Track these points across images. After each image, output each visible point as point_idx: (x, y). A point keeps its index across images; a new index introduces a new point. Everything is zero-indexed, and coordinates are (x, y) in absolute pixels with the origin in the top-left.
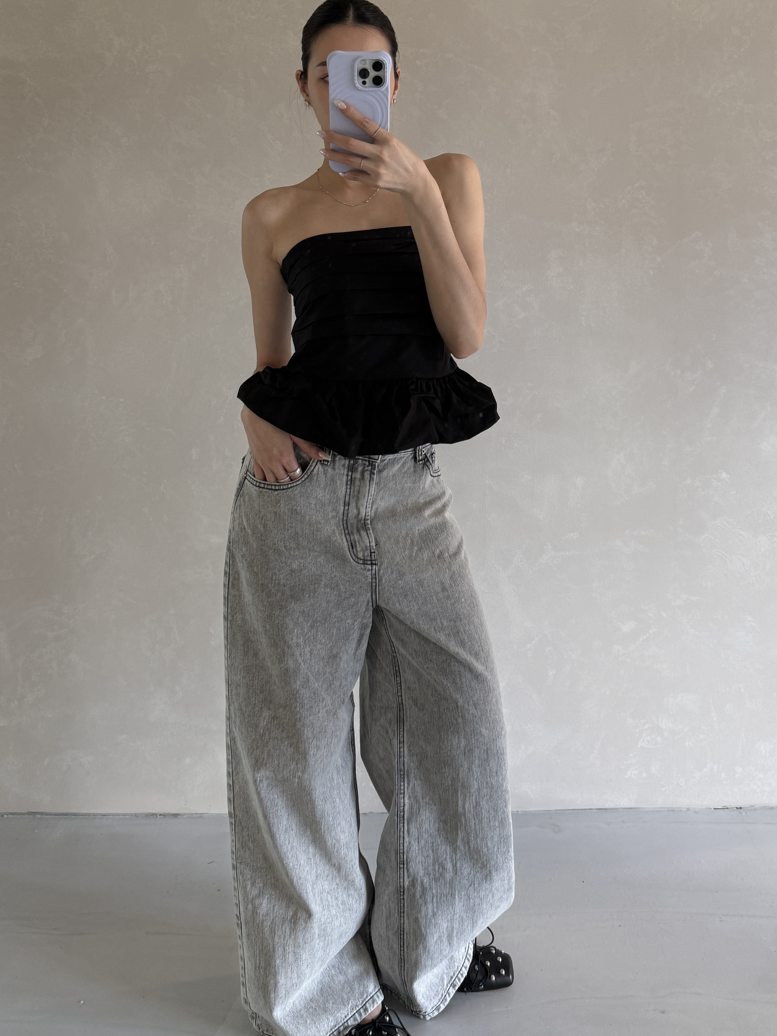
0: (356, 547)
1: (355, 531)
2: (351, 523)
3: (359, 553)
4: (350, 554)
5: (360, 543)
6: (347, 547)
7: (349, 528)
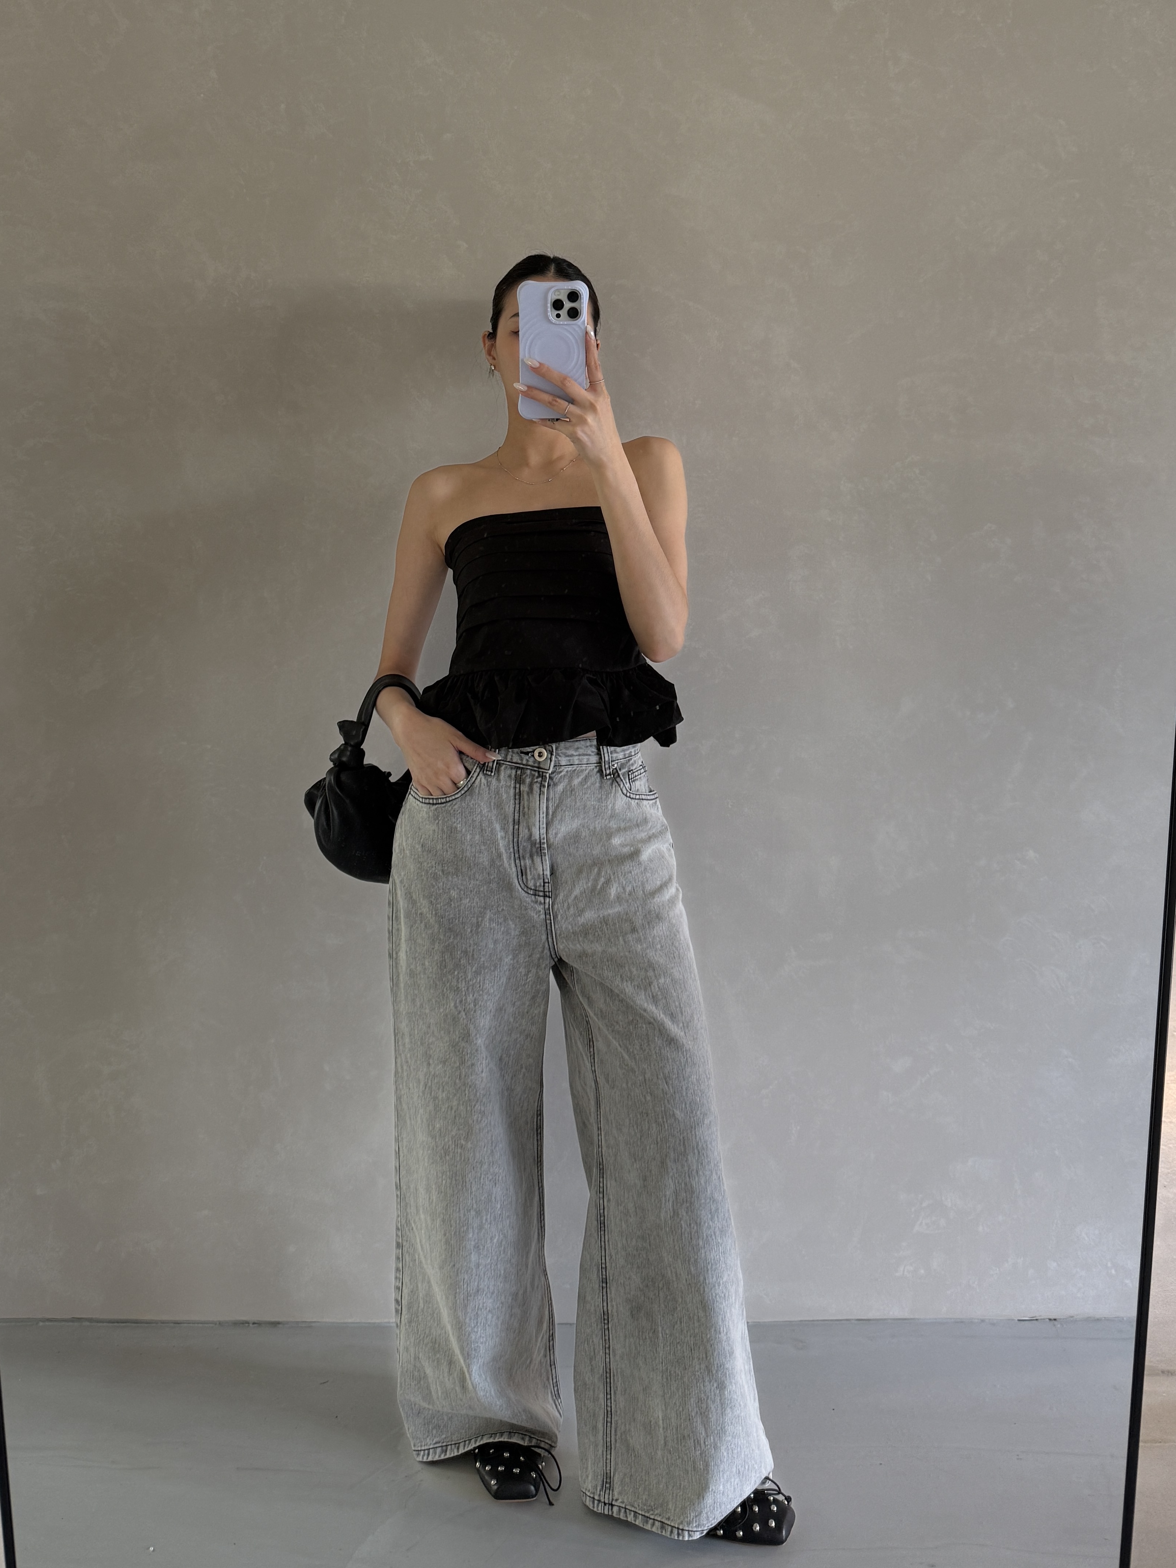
0: (526, 875)
1: (528, 855)
2: (524, 846)
3: (529, 882)
4: (519, 882)
5: (532, 870)
6: (515, 874)
7: (521, 851)
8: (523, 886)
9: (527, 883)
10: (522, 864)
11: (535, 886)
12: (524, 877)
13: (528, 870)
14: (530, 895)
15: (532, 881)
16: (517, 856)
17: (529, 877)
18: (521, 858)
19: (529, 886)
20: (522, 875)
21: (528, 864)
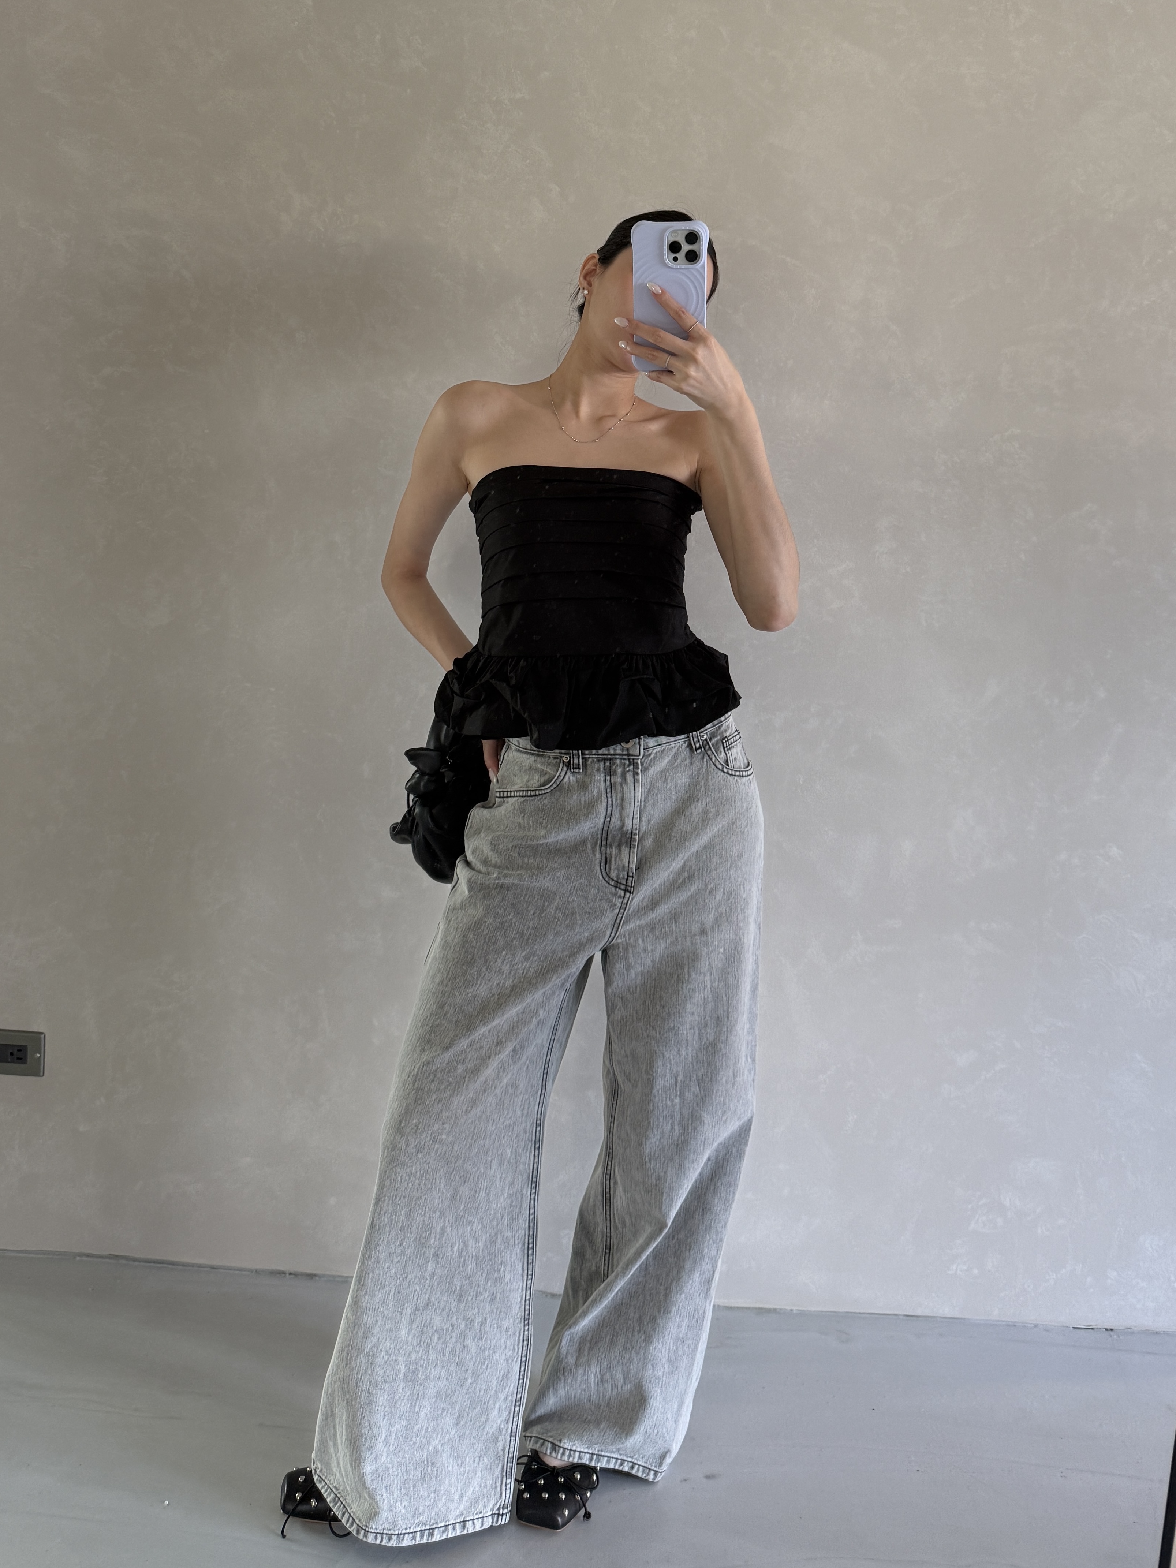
0: (610, 864)
1: (616, 844)
2: (614, 835)
3: (612, 872)
4: (601, 870)
5: (617, 859)
6: (598, 861)
7: (609, 839)
8: (604, 874)
9: (609, 872)
10: (608, 852)
11: (618, 876)
12: (607, 866)
13: (613, 859)
14: (611, 887)
15: (616, 872)
16: (604, 843)
17: (613, 867)
18: (608, 846)
19: (611, 877)
20: (606, 864)
21: (614, 853)
